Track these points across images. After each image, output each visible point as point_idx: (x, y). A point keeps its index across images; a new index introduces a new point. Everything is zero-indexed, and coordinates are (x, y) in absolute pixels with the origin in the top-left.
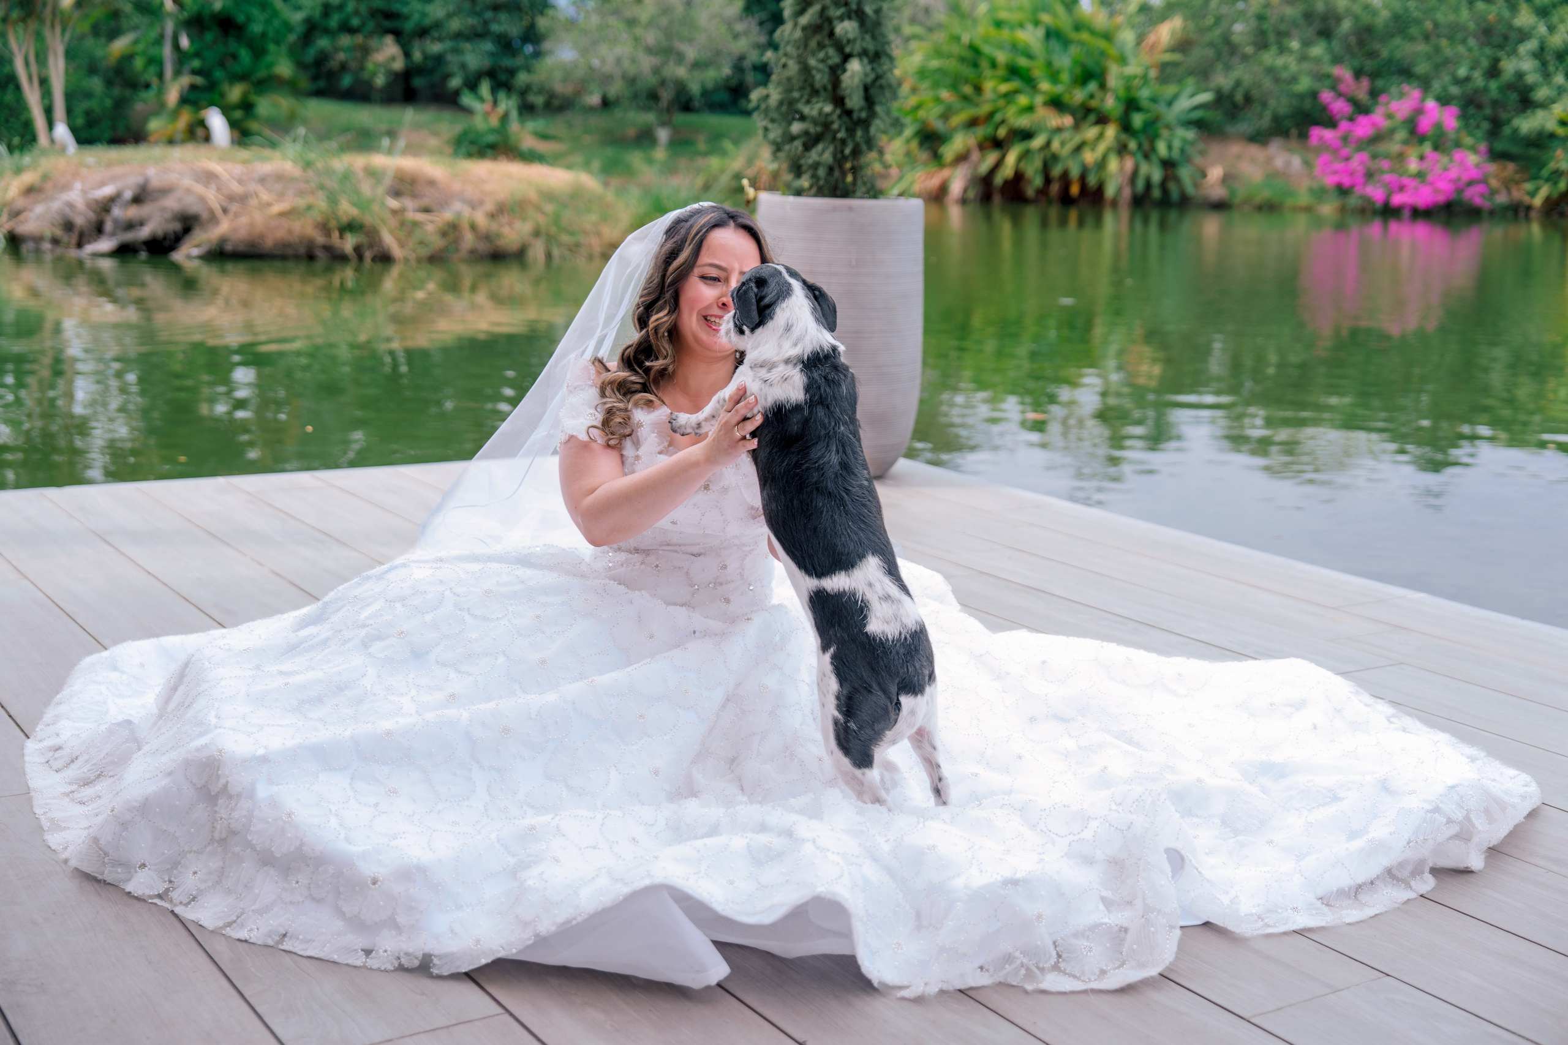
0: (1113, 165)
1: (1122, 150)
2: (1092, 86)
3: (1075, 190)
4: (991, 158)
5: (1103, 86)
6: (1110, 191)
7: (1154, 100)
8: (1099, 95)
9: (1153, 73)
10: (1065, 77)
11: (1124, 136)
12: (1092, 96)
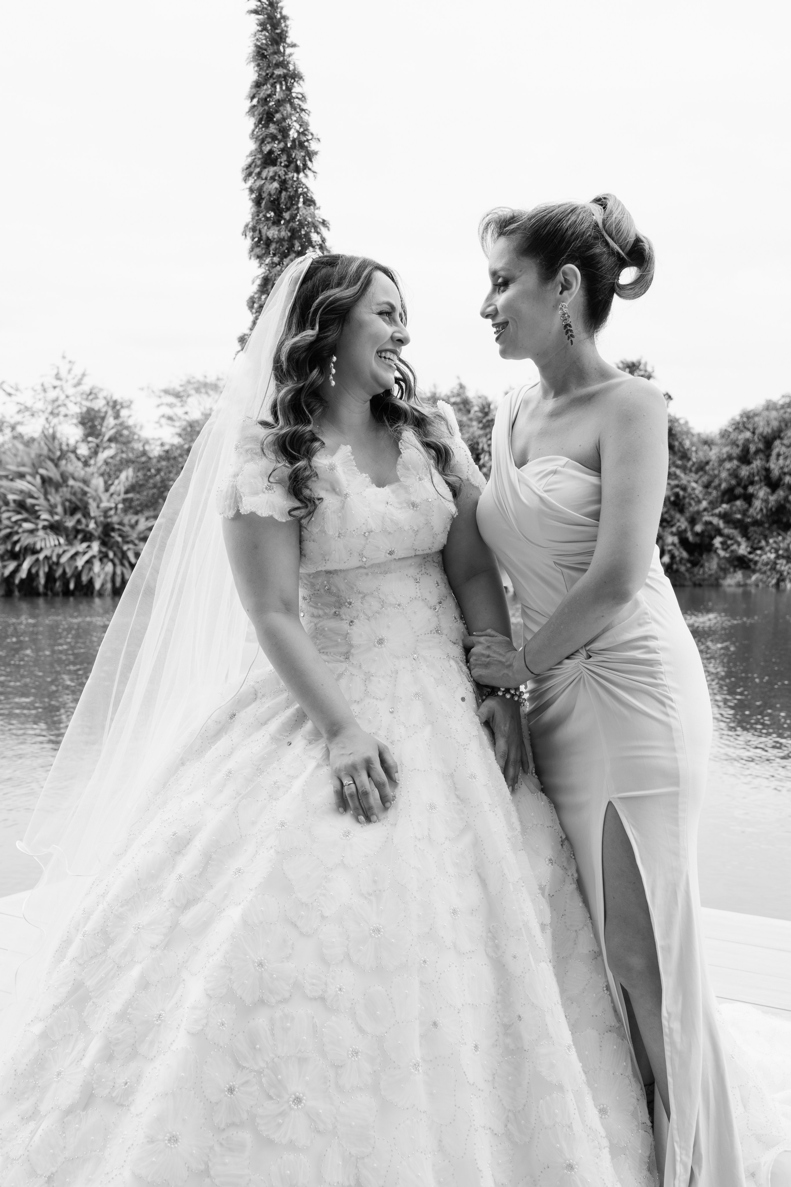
0: (97, 566)
1: (103, 558)
2: (78, 516)
3: (72, 586)
4: (12, 566)
5: (86, 515)
6: (97, 585)
7: (121, 523)
8: (84, 521)
9: (120, 506)
10: (59, 509)
11: (104, 549)
12: (79, 522)
